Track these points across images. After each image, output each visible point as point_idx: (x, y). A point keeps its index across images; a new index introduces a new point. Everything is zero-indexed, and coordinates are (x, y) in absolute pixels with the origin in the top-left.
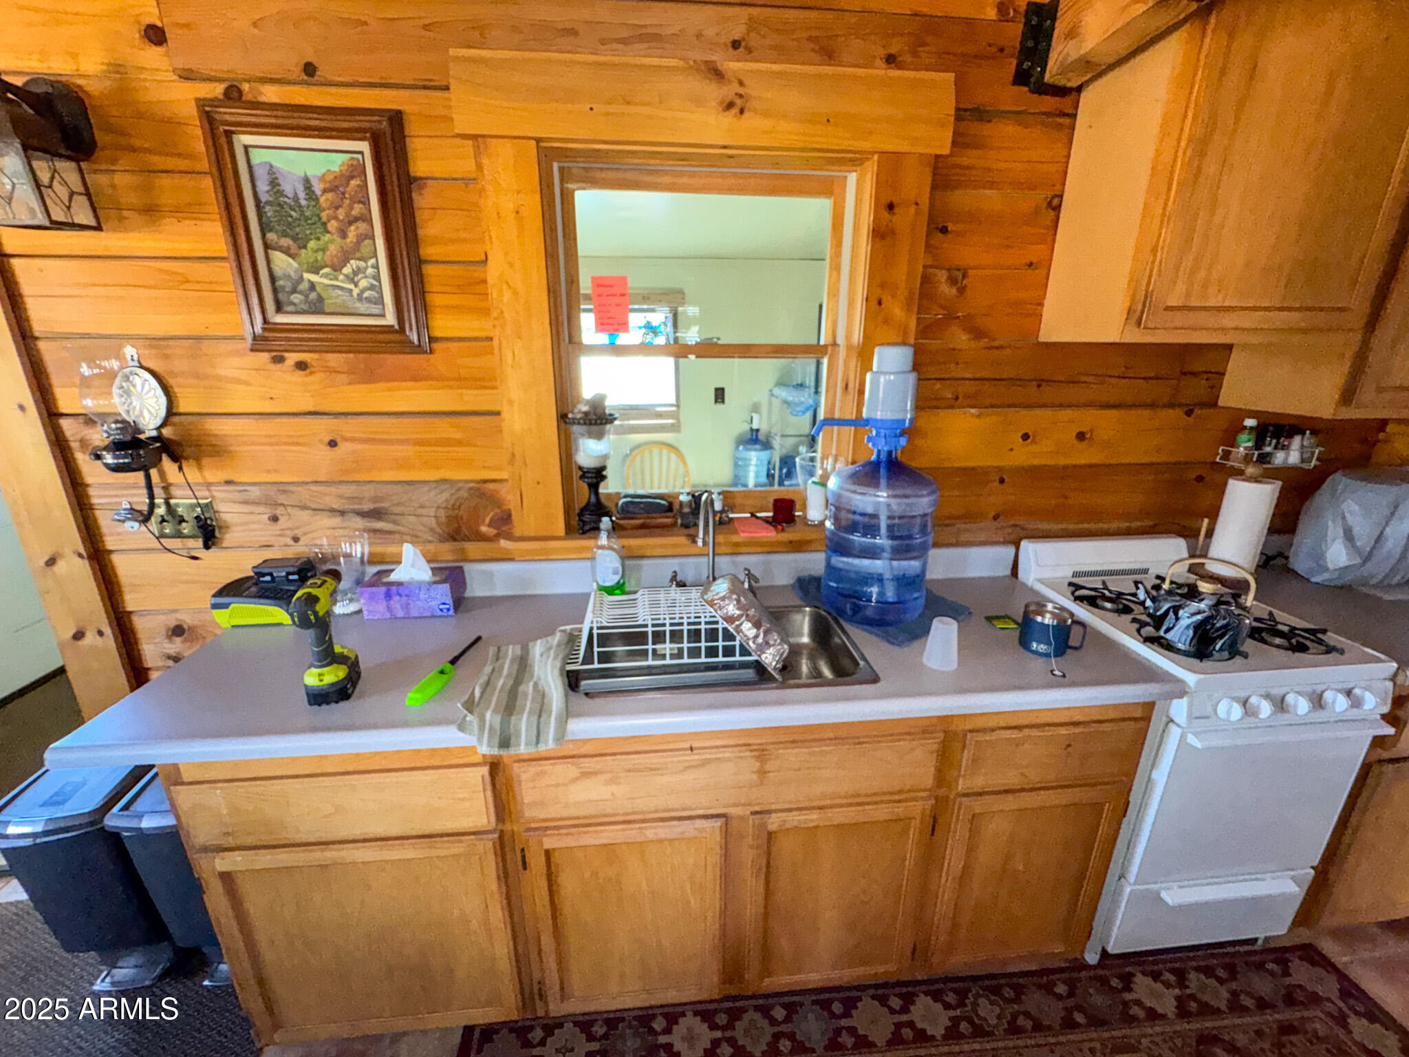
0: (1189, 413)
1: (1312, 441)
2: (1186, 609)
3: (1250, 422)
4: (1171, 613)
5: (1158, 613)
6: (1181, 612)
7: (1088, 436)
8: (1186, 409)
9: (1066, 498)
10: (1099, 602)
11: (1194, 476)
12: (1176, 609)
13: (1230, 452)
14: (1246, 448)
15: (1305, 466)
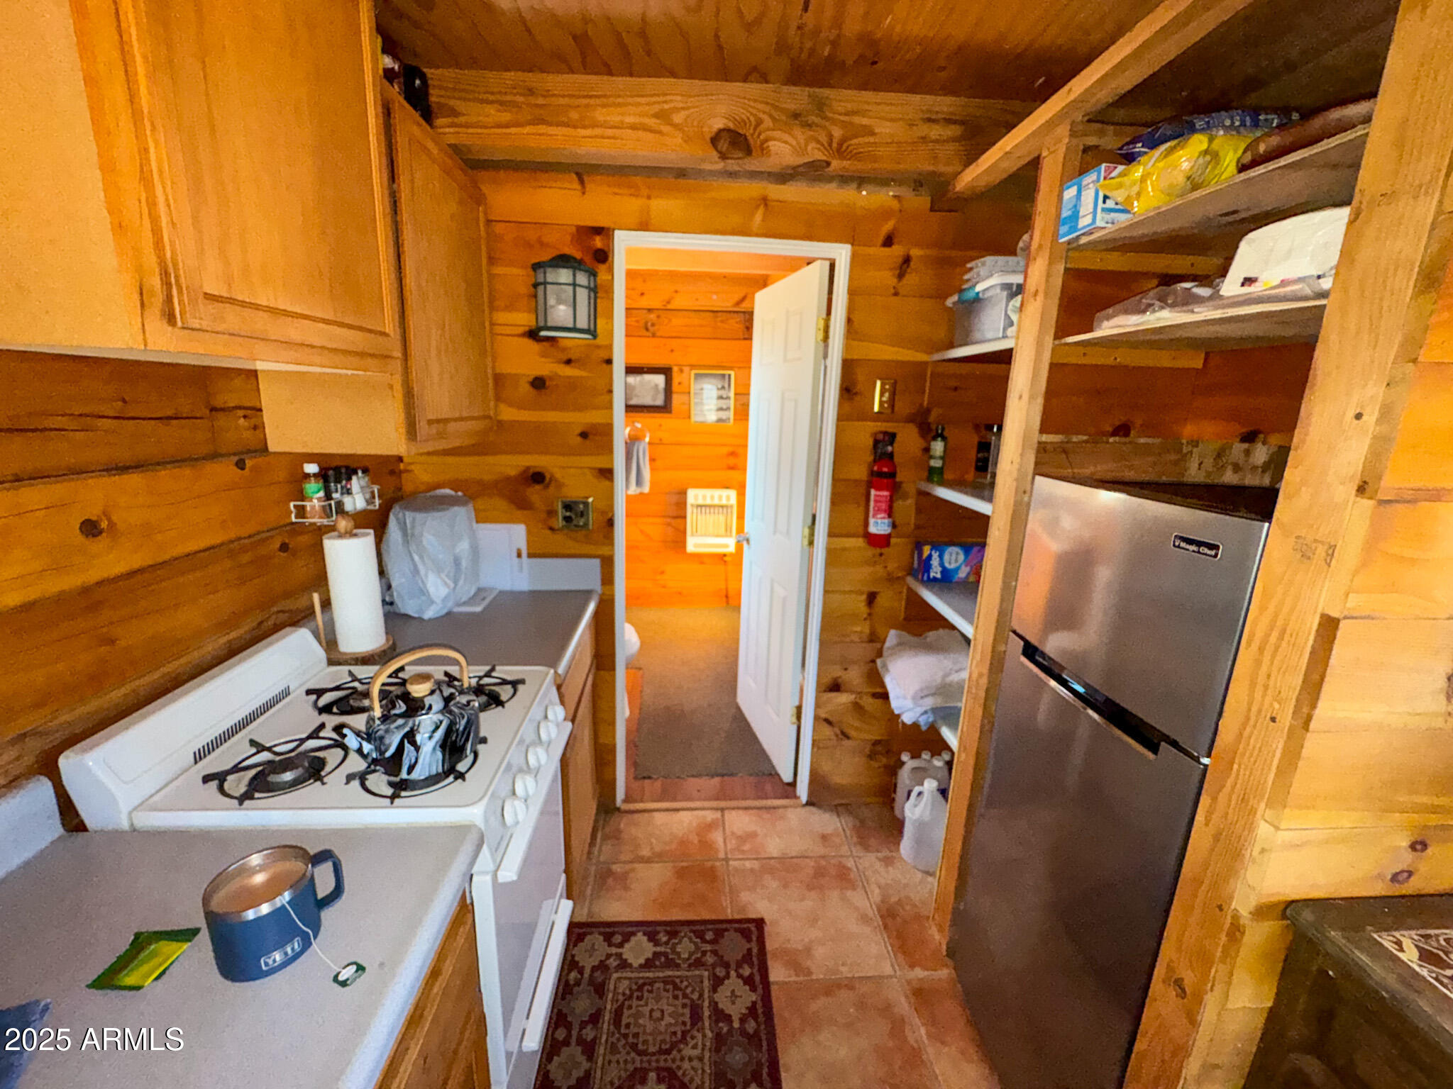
0: (240, 465)
1: (367, 479)
2: (421, 730)
3: (311, 468)
4: (407, 745)
5: (388, 754)
6: (418, 738)
7: (104, 524)
8: (236, 459)
9: (112, 642)
10: (273, 778)
11: (278, 546)
12: (410, 736)
13: (303, 507)
14: (319, 499)
15: (371, 507)
